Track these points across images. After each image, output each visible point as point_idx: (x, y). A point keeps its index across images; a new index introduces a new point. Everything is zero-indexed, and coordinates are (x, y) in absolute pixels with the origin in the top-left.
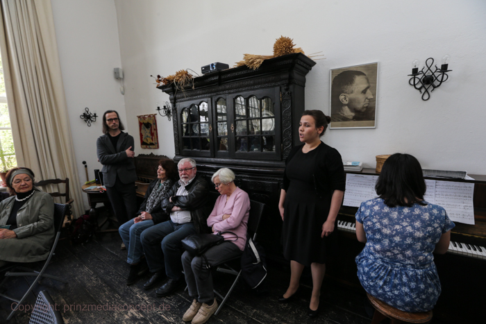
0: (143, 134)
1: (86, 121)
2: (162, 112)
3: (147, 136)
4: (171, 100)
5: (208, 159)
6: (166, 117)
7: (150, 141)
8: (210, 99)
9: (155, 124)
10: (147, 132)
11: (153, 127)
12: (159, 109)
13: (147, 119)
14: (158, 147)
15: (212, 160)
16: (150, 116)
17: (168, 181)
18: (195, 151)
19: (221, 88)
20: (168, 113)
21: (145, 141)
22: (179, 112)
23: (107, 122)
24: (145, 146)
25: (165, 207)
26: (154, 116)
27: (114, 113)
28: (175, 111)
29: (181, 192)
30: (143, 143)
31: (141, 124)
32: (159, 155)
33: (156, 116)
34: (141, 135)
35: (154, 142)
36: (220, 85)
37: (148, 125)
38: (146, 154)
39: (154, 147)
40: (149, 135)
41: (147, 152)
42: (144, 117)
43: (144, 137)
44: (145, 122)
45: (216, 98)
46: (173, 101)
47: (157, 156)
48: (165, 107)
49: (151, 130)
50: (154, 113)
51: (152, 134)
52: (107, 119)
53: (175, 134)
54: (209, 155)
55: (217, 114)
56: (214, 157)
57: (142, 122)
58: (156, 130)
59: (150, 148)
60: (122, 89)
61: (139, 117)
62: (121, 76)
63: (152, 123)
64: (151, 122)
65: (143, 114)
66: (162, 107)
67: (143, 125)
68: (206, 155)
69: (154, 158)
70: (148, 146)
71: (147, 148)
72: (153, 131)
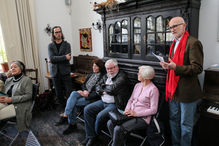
0: (83, 41)
2: (96, 26)
3: (85, 43)
4: (102, 19)
5: (126, 60)
6: (98, 30)
7: (86, 46)
8: (129, 18)
9: (91, 35)
10: (85, 40)
11: (89, 36)
12: (93, 25)
13: (85, 31)
14: (92, 51)
15: (129, 60)
16: (87, 29)
17: (99, 74)
18: (118, 54)
19: (137, 10)
20: (99, 27)
21: (83, 46)
22: (107, 27)
23: (55, 34)
24: (83, 50)
25: (98, 91)
26: (90, 29)
27: (59, 28)
28: (104, 26)
29: (109, 82)
30: (82, 48)
31: (81, 35)
32: (92, 56)
33: (91, 29)
34: (81, 42)
35: (89, 47)
36: (137, 8)
37: (85, 36)
38: (83, 55)
39: (89, 50)
40: (86, 42)
41: (84, 53)
42: (83, 31)
43: (82, 43)
44: (84, 33)
45: (134, 18)
46: (104, 19)
47: (91, 56)
48: (97, 23)
49: (88, 39)
50: (90, 27)
51: (88, 42)
52: (55, 32)
53: (104, 42)
54: (127, 57)
55: (134, 28)
56: (131, 59)
57: (82, 33)
58: (91, 38)
59: (86, 51)
60: (70, 11)
61: (80, 30)
62: (69, 3)
63: (88, 34)
64: (88, 33)
65: (83, 28)
66: (95, 23)
67: (82, 35)
68: (124, 57)
69: (89, 58)
70: (85, 50)
71: (84, 51)
72: (89, 39)
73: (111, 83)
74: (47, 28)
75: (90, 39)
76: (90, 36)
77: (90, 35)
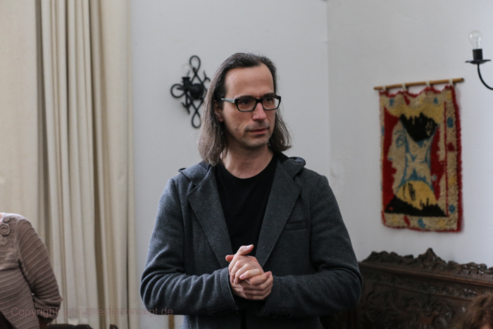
0: (398, 165)
1: (187, 106)
3: (415, 176)
7: (424, 195)
9: (454, 122)
10: (414, 158)
11: (445, 135)
12: (478, 57)
13: (416, 102)
14: (459, 228)
16: (431, 88)
21: (402, 194)
23: (228, 110)
24: (399, 218)
26: (452, 87)
27: (263, 69)
30: (393, 205)
31: (389, 122)
32: (462, 260)
33: (461, 88)
34: (388, 170)
35: (441, 204)
37: (420, 128)
38: (402, 252)
39: (442, 223)
40: (424, 170)
41: (410, 243)
42: (407, 96)
43: (398, 177)
44: (411, 112)
47: (452, 265)
49: (434, 149)
50: (451, 76)
51: (437, 168)
57: (394, 112)
58: (456, 147)
59: (421, 229)
61: (385, 92)
63: (439, 119)
64: (437, 115)
65: (403, 80)
67: (399, 127)
69: (437, 274)
70: (414, 221)
71: (407, 225)
72: (442, 154)
74: (186, 79)
75: (450, 148)
76: (451, 131)
77: (448, 122)
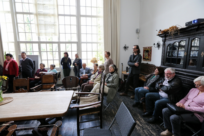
0: (145, 55)
3: (146, 56)
4: (163, 40)
5: (180, 69)
6: (157, 48)
7: (147, 58)
8: (188, 39)
10: (146, 54)
11: (150, 52)
12: (154, 44)
14: (151, 61)
16: (149, 47)
18: (173, 65)
20: (159, 46)
21: (145, 57)
22: (166, 45)
24: (144, 60)
26: (151, 47)
27: (136, 46)
28: (164, 45)
30: (144, 58)
35: (149, 59)
36: (197, 31)
37: (147, 51)
38: (144, 63)
39: (149, 60)
40: (147, 55)
41: (145, 62)
42: (146, 48)
43: (145, 56)
44: (146, 50)
45: (193, 38)
46: (164, 41)
47: (150, 64)
48: (158, 44)
49: (149, 53)
50: (151, 46)
51: (149, 55)
53: (162, 56)
54: (182, 67)
55: (191, 46)
56: (185, 69)
57: (145, 50)
58: (151, 53)
59: (147, 61)
60: (138, 36)
61: (144, 48)
62: (139, 32)
64: (149, 50)
66: (156, 44)
67: (145, 51)
68: (179, 67)
69: (148, 65)
70: (146, 60)
71: (145, 61)
72: (149, 54)
73: (167, 85)
75: (150, 53)
76: (151, 52)
77: (150, 51)
